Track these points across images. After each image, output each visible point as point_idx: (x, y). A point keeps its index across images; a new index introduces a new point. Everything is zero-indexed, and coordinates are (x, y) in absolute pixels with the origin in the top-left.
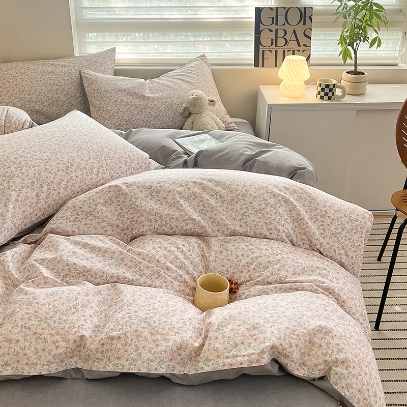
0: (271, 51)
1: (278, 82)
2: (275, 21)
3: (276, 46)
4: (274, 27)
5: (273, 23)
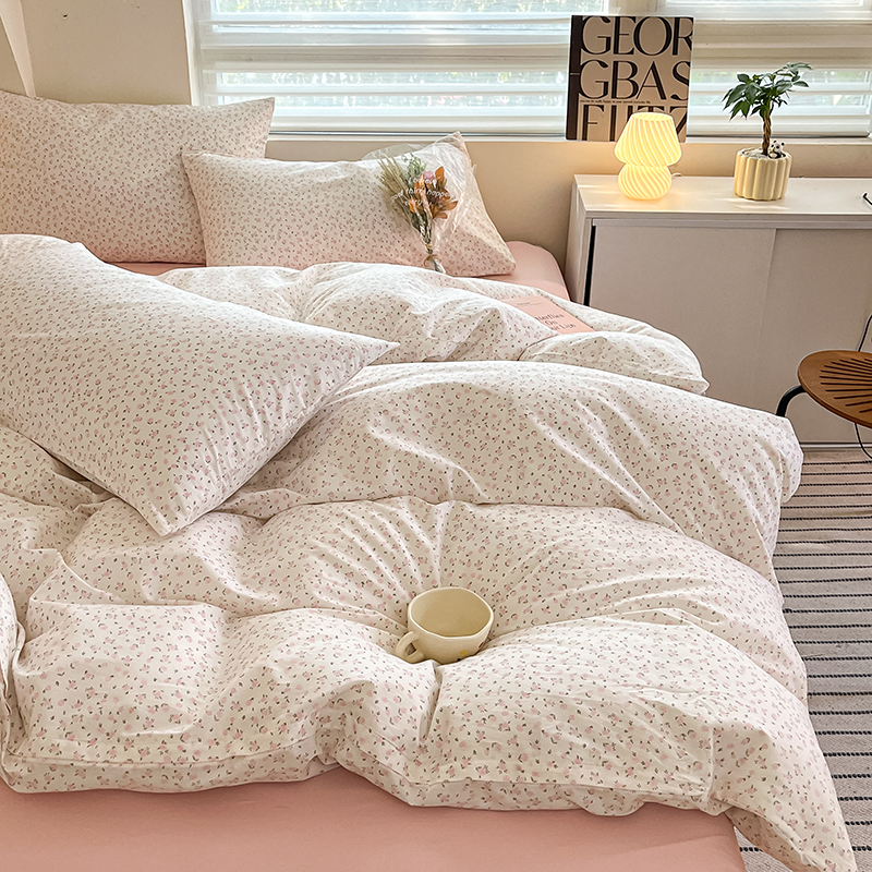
0: (602, 107)
2: (613, 44)
3: (614, 96)
4: (609, 58)
5: (608, 48)
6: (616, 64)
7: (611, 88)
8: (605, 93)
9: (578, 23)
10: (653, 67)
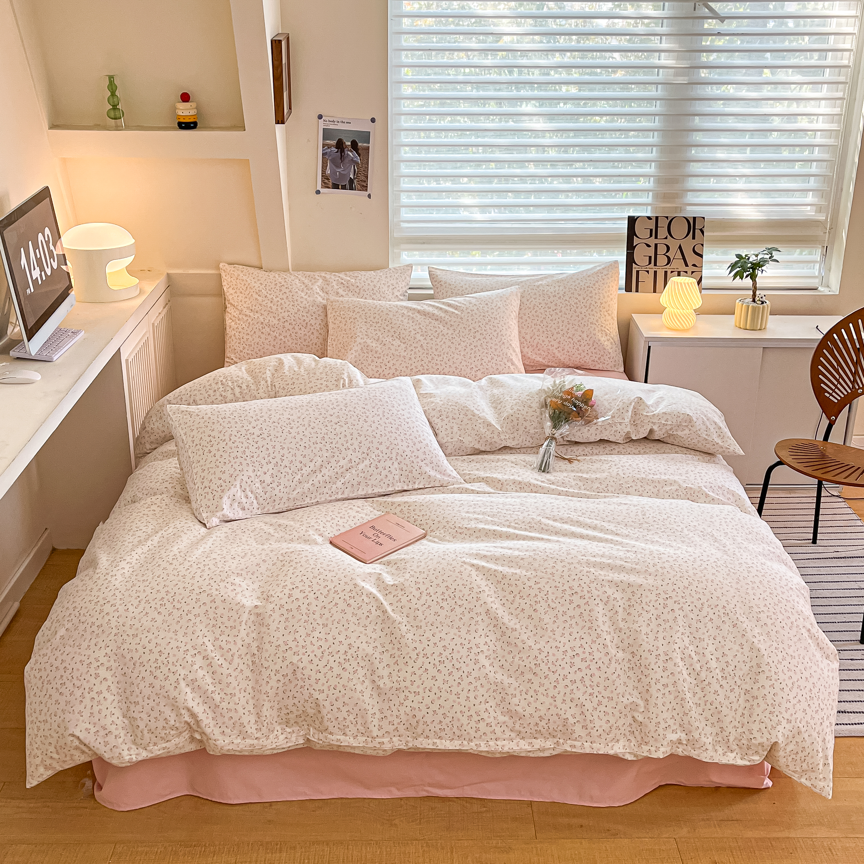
0: (648, 272)
1: (660, 311)
2: (654, 233)
3: (655, 265)
4: (652, 241)
5: (651, 236)
6: (656, 245)
7: (653, 260)
8: (650, 263)
9: (632, 221)
10: (680, 247)
